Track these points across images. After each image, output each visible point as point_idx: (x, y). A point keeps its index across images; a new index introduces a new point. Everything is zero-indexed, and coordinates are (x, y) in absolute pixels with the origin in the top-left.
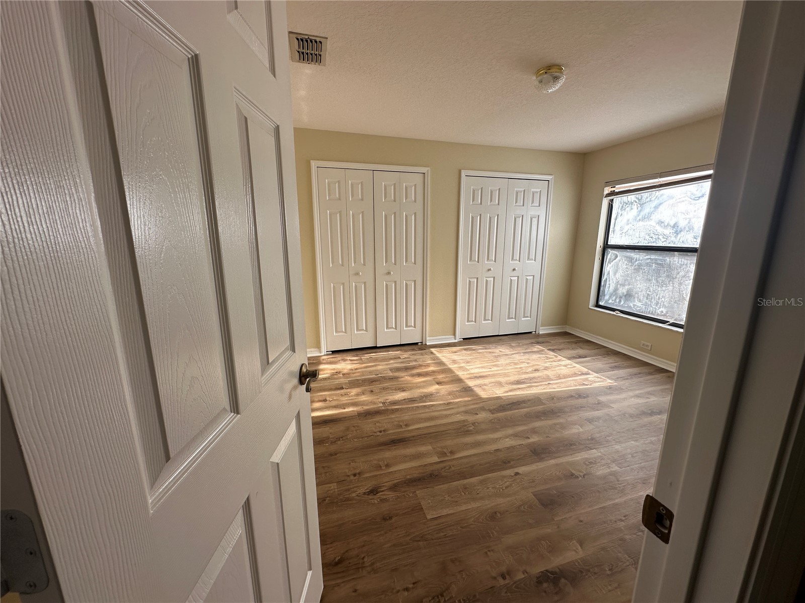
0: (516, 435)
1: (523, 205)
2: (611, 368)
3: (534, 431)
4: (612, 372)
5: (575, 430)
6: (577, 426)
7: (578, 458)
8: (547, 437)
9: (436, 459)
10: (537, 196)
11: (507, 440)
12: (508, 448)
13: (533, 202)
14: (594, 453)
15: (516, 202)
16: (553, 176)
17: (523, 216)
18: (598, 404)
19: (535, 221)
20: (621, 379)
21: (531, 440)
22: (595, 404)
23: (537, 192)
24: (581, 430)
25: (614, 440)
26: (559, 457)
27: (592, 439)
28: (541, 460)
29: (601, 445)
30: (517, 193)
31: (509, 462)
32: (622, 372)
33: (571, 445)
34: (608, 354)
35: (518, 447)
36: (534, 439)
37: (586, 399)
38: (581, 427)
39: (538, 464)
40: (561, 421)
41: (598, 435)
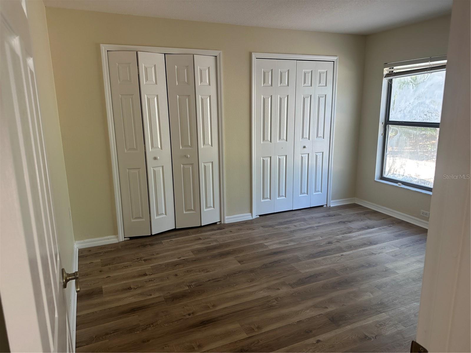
0: (315, 306)
1: (311, 85)
2: (396, 236)
3: (331, 301)
4: (397, 240)
5: (367, 297)
6: (369, 293)
7: (370, 322)
8: (343, 305)
9: (244, 335)
10: (323, 77)
11: (308, 311)
12: (309, 319)
13: (320, 82)
14: (384, 316)
15: (305, 83)
16: (338, 57)
17: (311, 96)
18: (386, 271)
19: (322, 100)
20: (405, 246)
21: (329, 310)
22: (383, 271)
23: (323, 73)
24: (372, 296)
25: (400, 303)
26: (354, 323)
27: (382, 304)
28: (339, 326)
29: (390, 308)
30: (305, 74)
31: (311, 331)
32: (405, 240)
33: (364, 310)
34: (393, 224)
35: (318, 317)
36: (332, 308)
37: (375, 267)
38: (371, 293)
39: (336, 330)
40: (354, 290)
41: (387, 300)
